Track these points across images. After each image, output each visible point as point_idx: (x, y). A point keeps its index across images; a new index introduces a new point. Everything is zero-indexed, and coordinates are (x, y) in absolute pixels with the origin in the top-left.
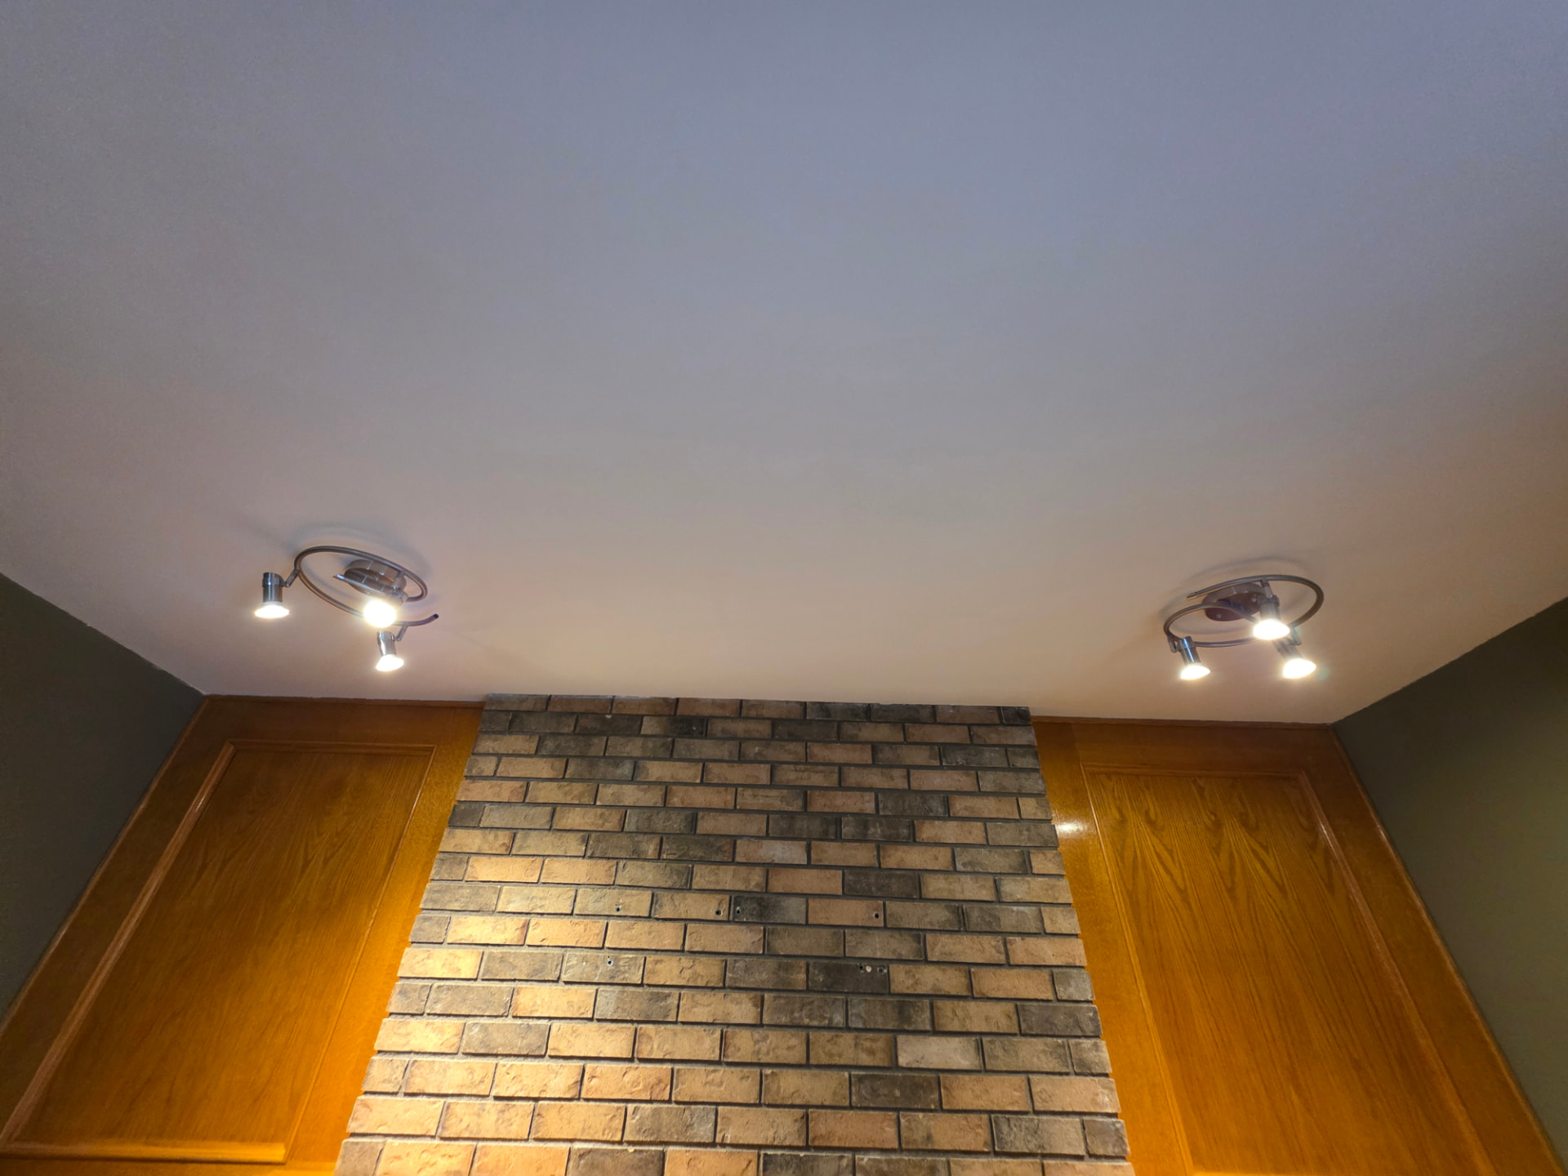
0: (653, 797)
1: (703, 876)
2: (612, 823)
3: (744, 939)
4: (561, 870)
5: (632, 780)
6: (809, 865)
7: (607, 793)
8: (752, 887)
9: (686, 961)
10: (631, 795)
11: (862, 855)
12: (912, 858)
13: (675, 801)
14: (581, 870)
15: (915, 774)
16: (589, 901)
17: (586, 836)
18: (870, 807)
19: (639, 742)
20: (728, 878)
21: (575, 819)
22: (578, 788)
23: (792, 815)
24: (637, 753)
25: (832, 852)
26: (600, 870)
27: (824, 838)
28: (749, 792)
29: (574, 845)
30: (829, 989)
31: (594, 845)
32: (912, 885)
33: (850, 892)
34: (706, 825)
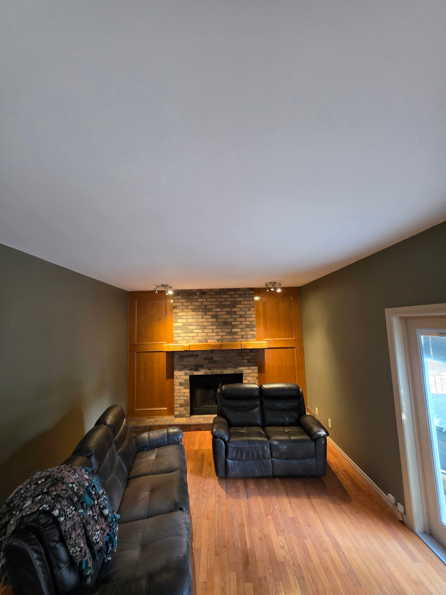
0: (200, 304)
1: (208, 313)
2: (195, 307)
3: (214, 320)
4: (189, 313)
5: (197, 302)
6: (222, 311)
7: (194, 304)
8: (214, 314)
9: (207, 323)
10: (197, 304)
11: (228, 310)
12: (235, 310)
13: (203, 304)
14: (192, 313)
15: (236, 298)
16: (194, 317)
17: (192, 309)
18: (230, 304)
19: (197, 296)
20: (211, 313)
21: (190, 307)
22: (189, 303)
23: (219, 305)
24: (197, 298)
25: (225, 309)
26: (195, 313)
27: (224, 308)
28: (213, 302)
29: (191, 310)
30: (224, 325)
31: (193, 310)
32: (235, 313)
33: (227, 314)
34: (208, 307)
